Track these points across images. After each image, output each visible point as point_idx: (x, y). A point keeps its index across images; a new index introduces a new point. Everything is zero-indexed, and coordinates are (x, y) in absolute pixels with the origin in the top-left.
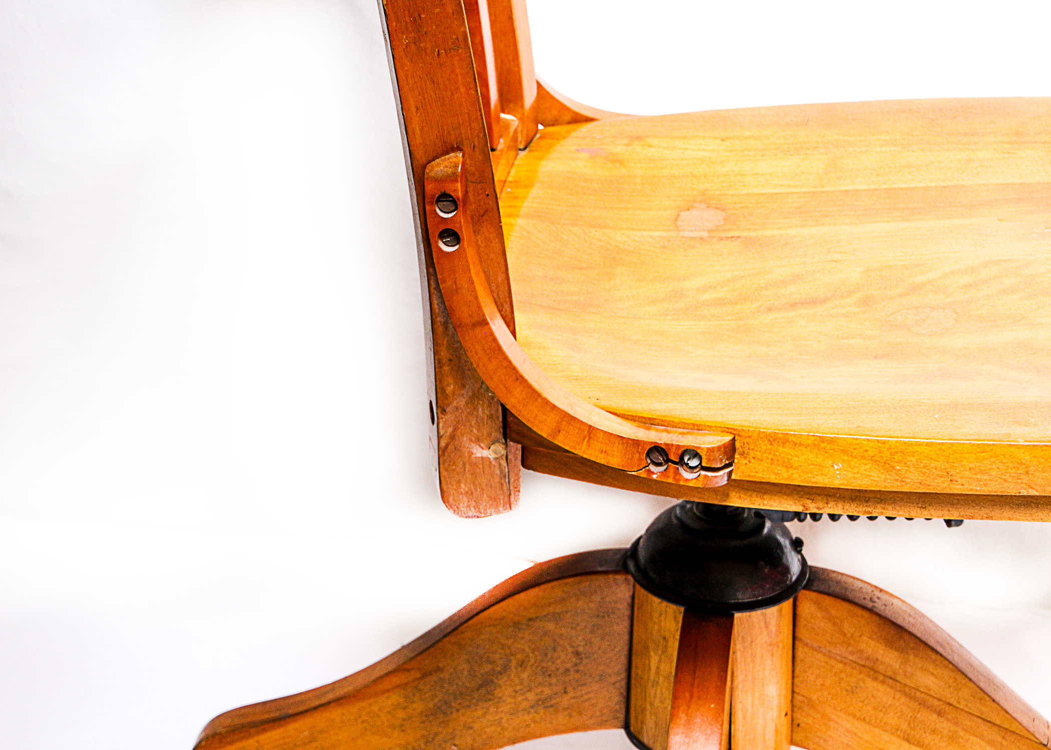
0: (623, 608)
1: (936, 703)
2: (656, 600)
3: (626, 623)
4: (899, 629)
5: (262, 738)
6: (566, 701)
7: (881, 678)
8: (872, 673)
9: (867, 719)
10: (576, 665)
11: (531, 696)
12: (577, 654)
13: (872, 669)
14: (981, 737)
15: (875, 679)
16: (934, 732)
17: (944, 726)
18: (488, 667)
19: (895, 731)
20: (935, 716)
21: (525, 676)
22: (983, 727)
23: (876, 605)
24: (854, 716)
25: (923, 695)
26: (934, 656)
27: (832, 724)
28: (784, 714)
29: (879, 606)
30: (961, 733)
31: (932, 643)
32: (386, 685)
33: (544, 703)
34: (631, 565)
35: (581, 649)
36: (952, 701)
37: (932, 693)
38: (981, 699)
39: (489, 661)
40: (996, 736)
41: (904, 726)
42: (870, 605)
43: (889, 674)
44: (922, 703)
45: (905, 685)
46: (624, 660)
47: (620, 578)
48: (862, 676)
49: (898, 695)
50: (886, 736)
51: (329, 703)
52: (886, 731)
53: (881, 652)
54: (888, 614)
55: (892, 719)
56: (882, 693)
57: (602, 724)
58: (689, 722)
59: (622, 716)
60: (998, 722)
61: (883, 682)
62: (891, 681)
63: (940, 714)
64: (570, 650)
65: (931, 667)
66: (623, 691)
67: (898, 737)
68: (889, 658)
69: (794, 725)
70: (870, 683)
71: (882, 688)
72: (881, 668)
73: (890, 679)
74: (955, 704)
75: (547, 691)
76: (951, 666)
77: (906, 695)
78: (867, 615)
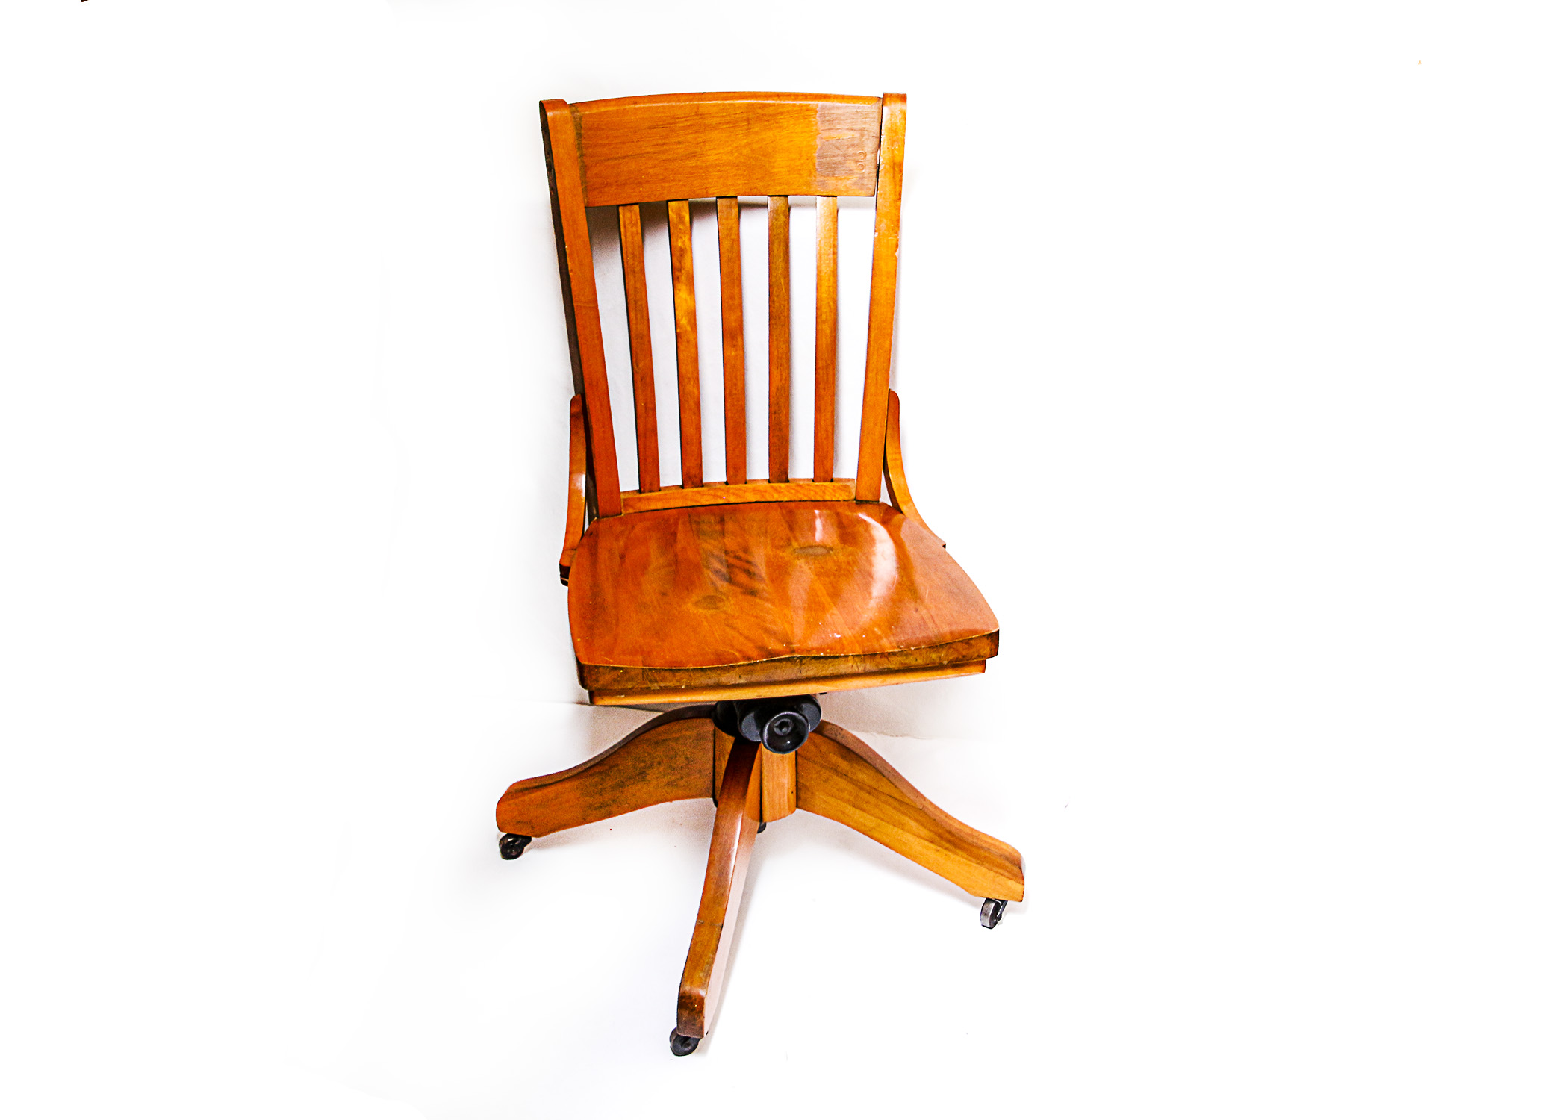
0: (710, 736)
1: (868, 788)
2: (723, 734)
3: (712, 745)
4: (849, 750)
5: (533, 795)
6: (682, 783)
7: (840, 775)
8: (835, 772)
9: (834, 795)
10: (687, 764)
11: (665, 780)
12: (687, 758)
13: (835, 770)
14: (890, 805)
15: (837, 775)
16: (867, 802)
17: (872, 799)
18: (642, 764)
19: (848, 802)
20: (867, 795)
21: (661, 769)
22: (890, 800)
23: (837, 737)
24: (828, 793)
25: (861, 784)
26: (866, 764)
27: (817, 797)
28: (790, 792)
29: (839, 738)
30: (880, 803)
31: (865, 757)
32: (591, 772)
33: (669, 784)
34: (713, 714)
35: (689, 756)
36: (876, 787)
37: (866, 783)
39: (644, 762)
40: (896, 804)
41: (852, 799)
42: (833, 736)
43: (844, 772)
44: (861, 788)
45: (852, 779)
46: (711, 763)
47: (708, 720)
48: (831, 773)
49: (849, 784)
50: (844, 804)
51: (564, 780)
52: (844, 801)
53: (840, 761)
54: (843, 742)
55: (846, 796)
56: (842, 782)
57: (701, 795)
58: (729, 798)
59: (711, 792)
60: (898, 798)
61: (841, 777)
62: (844, 776)
63: (870, 793)
64: (684, 756)
65: (865, 770)
66: (712, 780)
67: (850, 804)
68: (844, 765)
69: (798, 798)
70: (835, 777)
72: (840, 770)
73: (844, 775)
75: (673, 778)
76: (874, 769)
77: (854, 784)
78: (832, 743)
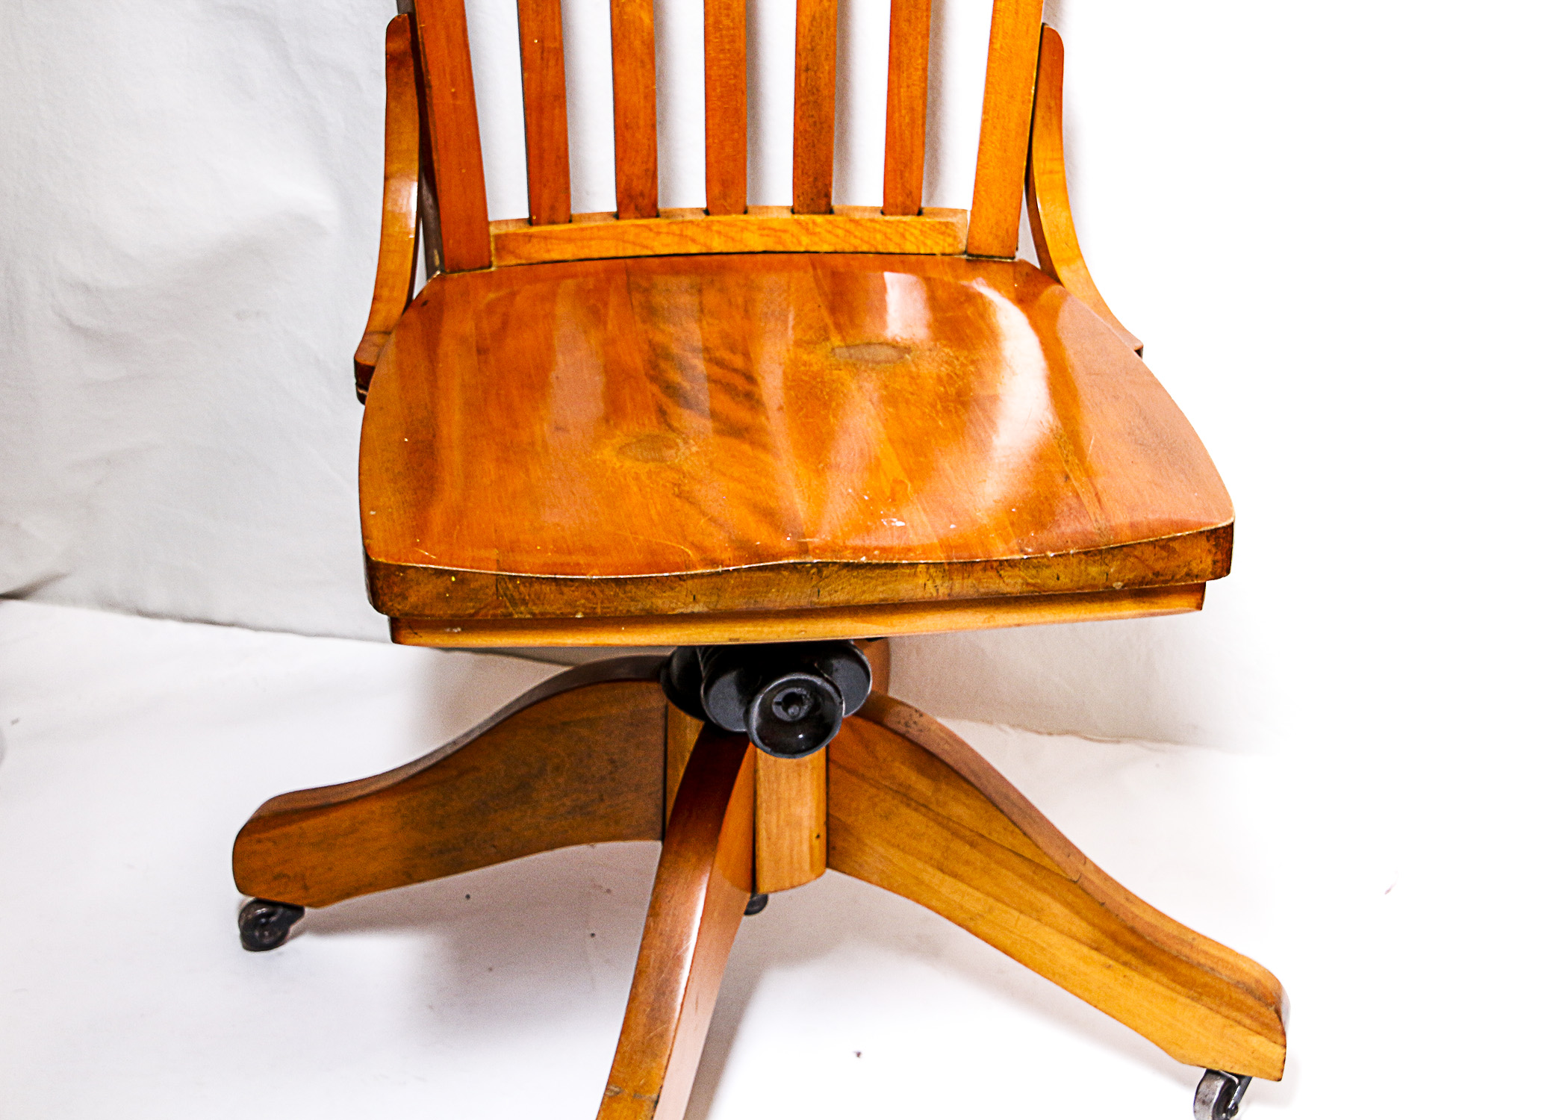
0: (657, 718)
1: (968, 833)
2: (681, 714)
3: (660, 733)
4: (932, 756)
6: (602, 809)
7: (913, 804)
8: (905, 800)
9: (901, 847)
10: (611, 773)
11: (568, 802)
12: (612, 761)
13: (905, 795)
14: (1013, 870)
15: (908, 805)
16: (967, 863)
17: (976, 856)
18: (524, 770)
19: (929, 860)
20: (967, 847)
21: (561, 780)
22: (1015, 861)
23: (910, 730)
24: (889, 842)
25: (956, 826)
26: (965, 786)
27: (867, 849)
28: (815, 835)
29: (913, 732)
30: (993, 866)
31: (965, 772)
35: (616, 757)
36: (985, 832)
37: (964, 823)
38: (1012, 832)
39: (528, 765)
40: (1027, 871)
41: (938, 855)
42: (902, 730)
43: (921, 801)
44: (955, 834)
45: (938, 814)
46: (660, 771)
47: (654, 686)
48: (896, 802)
49: (931, 824)
50: (920, 865)
52: (919, 859)
53: (914, 778)
54: (922, 740)
55: (926, 847)
56: (916, 820)
57: (637, 836)
59: (657, 828)
60: (1029, 856)
61: (916, 810)
62: (923, 810)
63: (972, 845)
64: (606, 757)
65: (963, 797)
66: (660, 802)
67: (932, 866)
68: (922, 786)
69: (829, 849)
70: (904, 810)
71: (914, 814)
72: (913, 795)
73: (922, 806)
74: (987, 835)
75: (584, 798)
76: (982, 797)
77: (940, 824)
78: (898, 740)
